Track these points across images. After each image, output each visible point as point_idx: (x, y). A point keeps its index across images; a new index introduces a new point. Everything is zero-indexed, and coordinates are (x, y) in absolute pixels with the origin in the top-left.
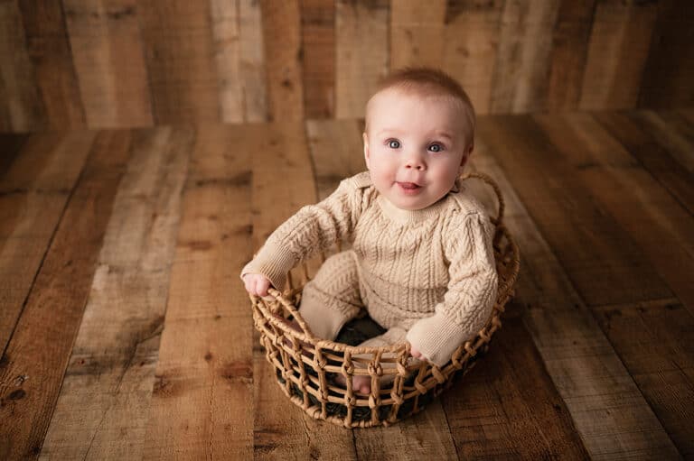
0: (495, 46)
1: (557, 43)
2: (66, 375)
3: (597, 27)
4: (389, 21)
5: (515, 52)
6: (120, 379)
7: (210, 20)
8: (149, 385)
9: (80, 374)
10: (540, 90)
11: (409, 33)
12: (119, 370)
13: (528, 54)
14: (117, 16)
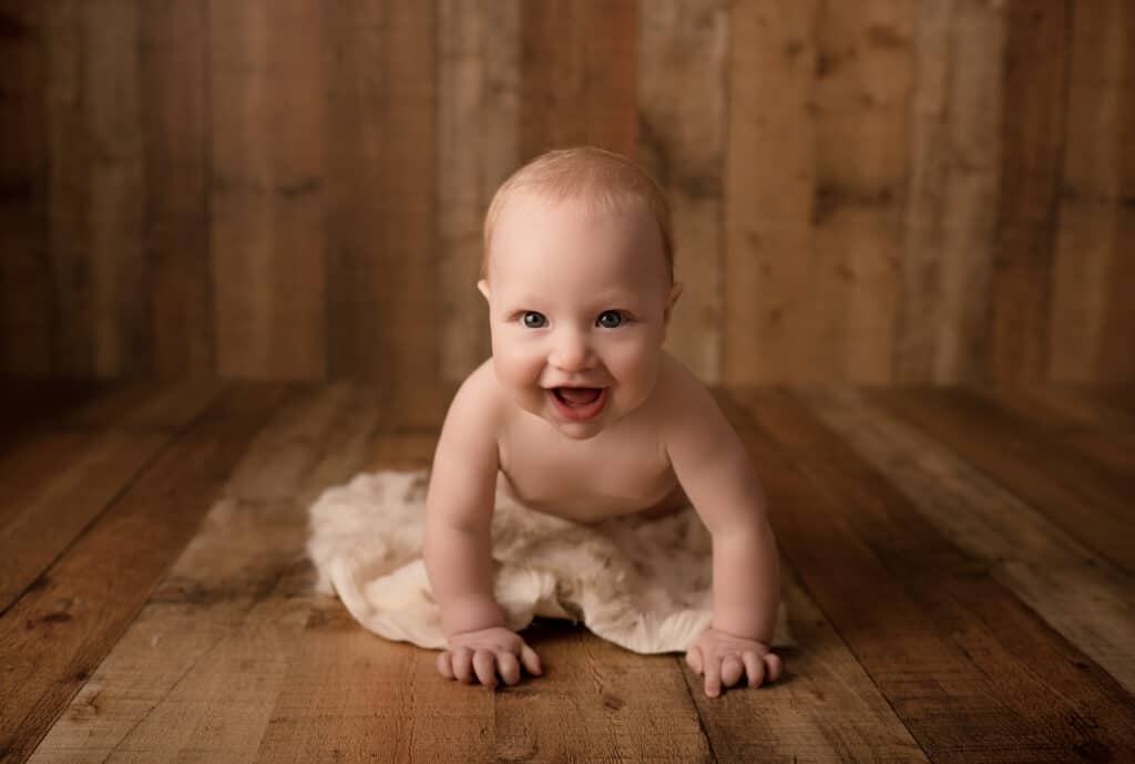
0: (896, 265)
1: (1000, 264)
2: (149, 601)
3: (1064, 240)
4: (721, 218)
5: (931, 276)
6: (247, 611)
7: (436, 206)
8: (302, 618)
9: (175, 602)
10: (978, 344)
11: (754, 240)
12: (244, 602)
13: (954, 279)
14: (290, 193)
